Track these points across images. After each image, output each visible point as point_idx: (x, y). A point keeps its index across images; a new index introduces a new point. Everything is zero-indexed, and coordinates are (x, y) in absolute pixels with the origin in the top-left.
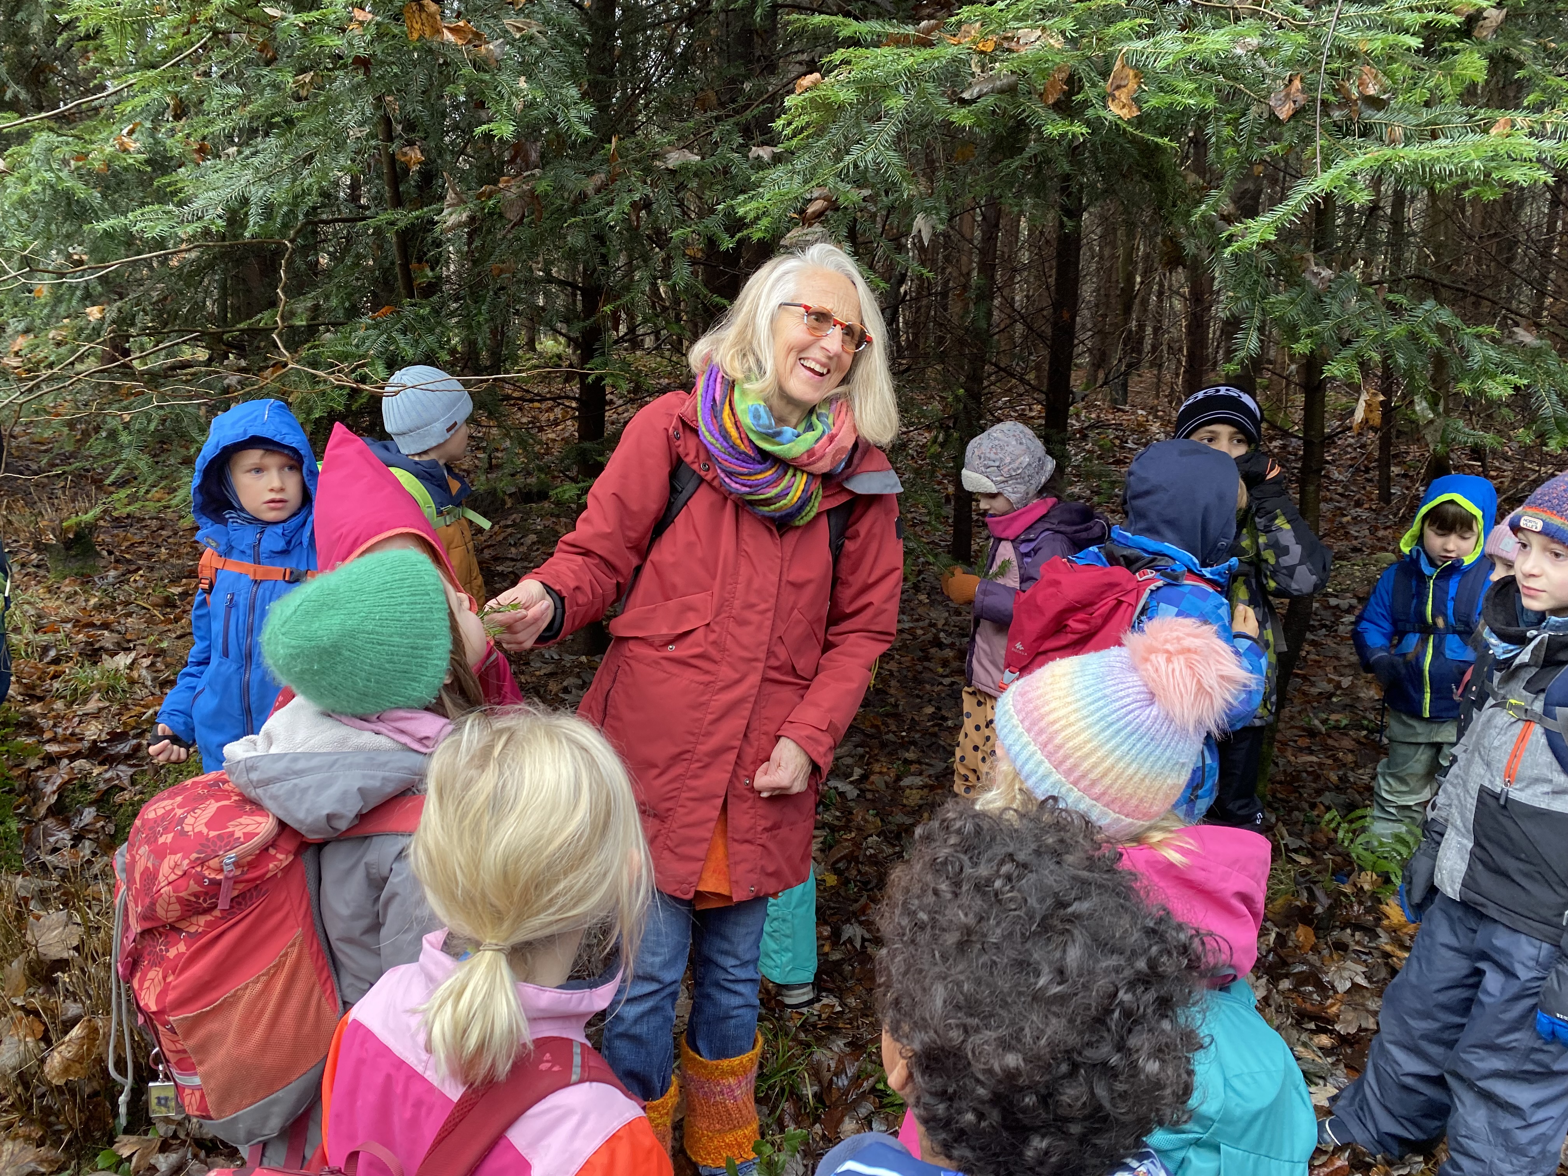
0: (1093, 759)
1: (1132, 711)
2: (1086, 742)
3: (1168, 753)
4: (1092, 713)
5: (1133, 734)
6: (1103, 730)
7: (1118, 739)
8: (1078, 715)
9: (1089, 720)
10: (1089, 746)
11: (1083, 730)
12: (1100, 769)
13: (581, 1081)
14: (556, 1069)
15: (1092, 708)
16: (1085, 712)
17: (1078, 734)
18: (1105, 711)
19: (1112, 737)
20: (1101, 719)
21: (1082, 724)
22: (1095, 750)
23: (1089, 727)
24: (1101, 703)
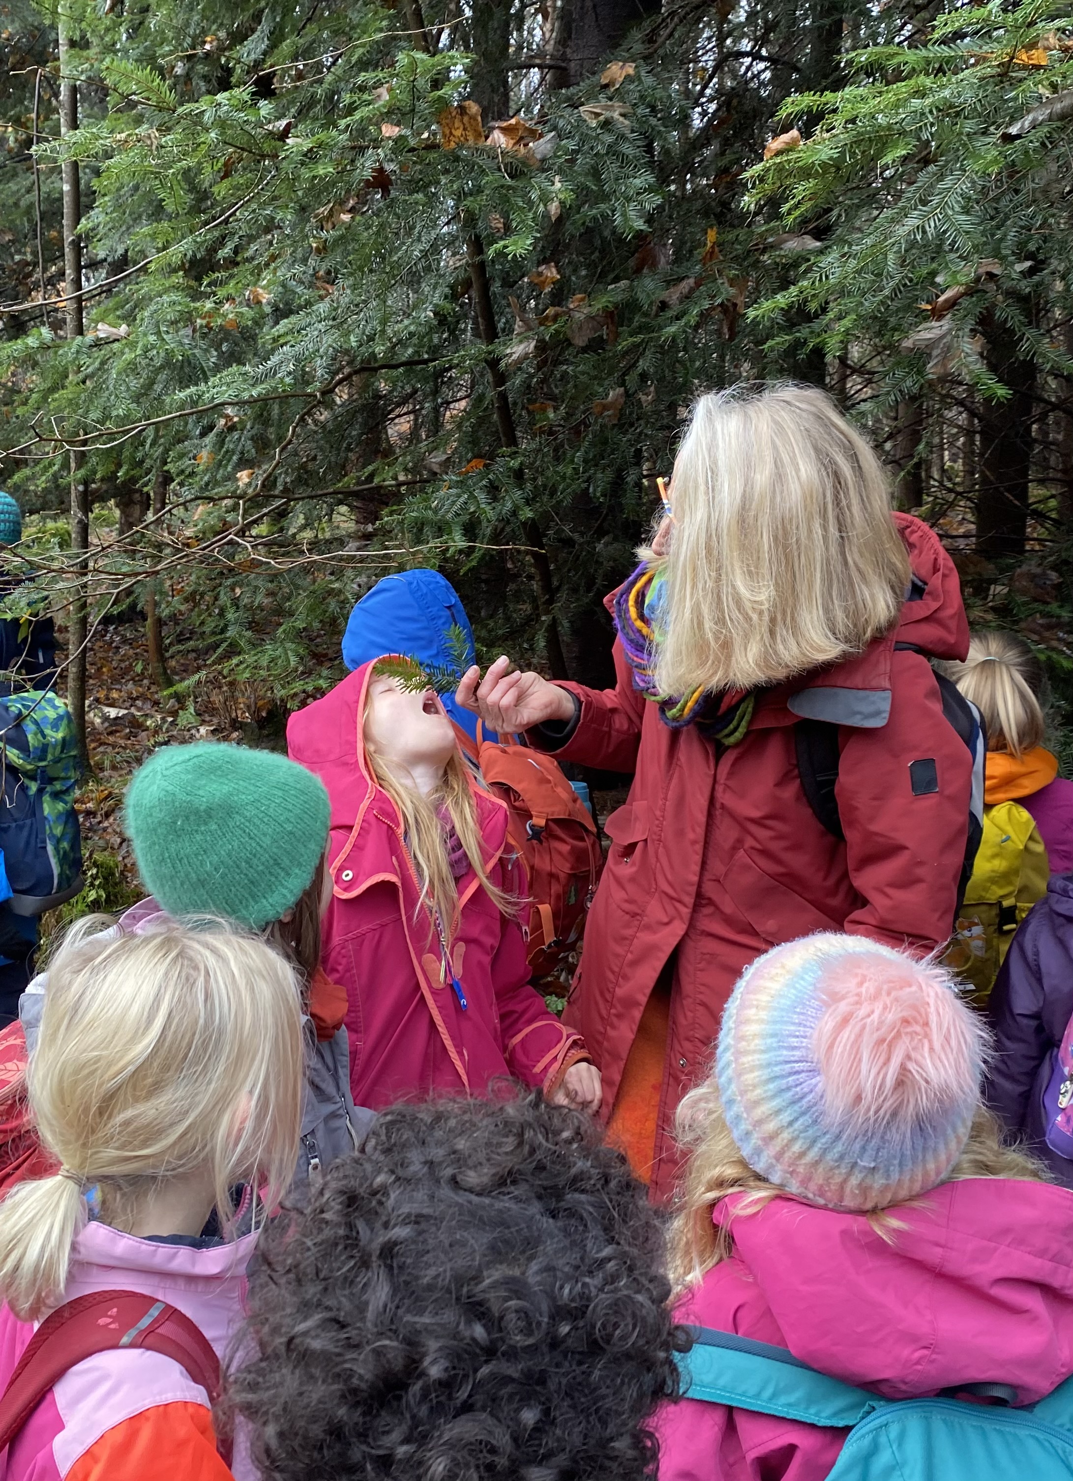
13: (132, 1346)
14: (112, 1326)
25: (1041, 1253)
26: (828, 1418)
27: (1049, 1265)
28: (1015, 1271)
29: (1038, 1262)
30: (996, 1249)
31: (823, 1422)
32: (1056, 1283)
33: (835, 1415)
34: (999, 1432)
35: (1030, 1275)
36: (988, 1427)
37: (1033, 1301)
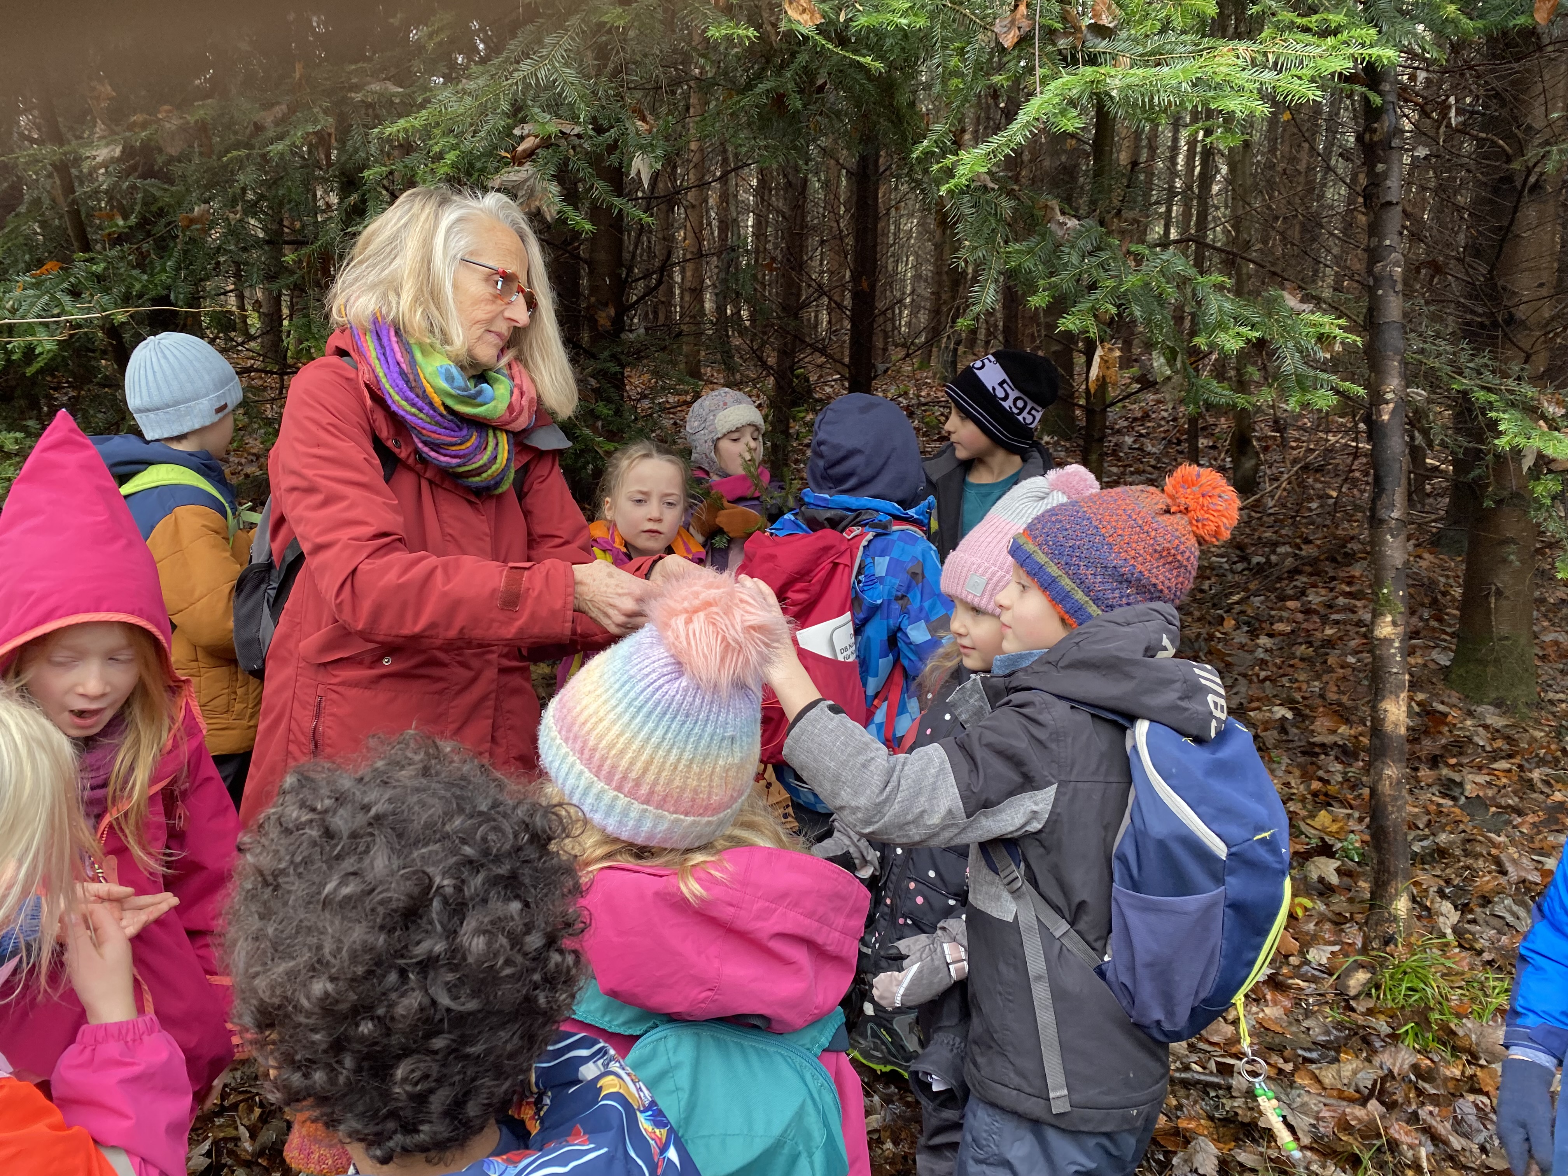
0: (629, 755)
1: (660, 687)
2: (618, 736)
3: (709, 729)
4: (620, 701)
5: (665, 714)
6: (633, 718)
7: (651, 725)
8: (608, 706)
9: (619, 709)
10: (622, 740)
11: (614, 722)
12: (639, 765)
15: (620, 695)
16: (613, 702)
17: (609, 729)
18: (632, 694)
19: (644, 723)
20: (630, 704)
21: (612, 716)
22: (629, 743)
23: (620, 717)
24: (627, 687)
25: (810, 915)
26: (618, 1026)
27: (816, 924)
28: (789, 927)
29: (807, 921)
30: (775, 910)
31: (613, 1029)
32: (820, 940)
33: (624, 1024)
34: (756, 1050)
35: (800, 932)
36: (745, 1043)
37: (800, 955)
